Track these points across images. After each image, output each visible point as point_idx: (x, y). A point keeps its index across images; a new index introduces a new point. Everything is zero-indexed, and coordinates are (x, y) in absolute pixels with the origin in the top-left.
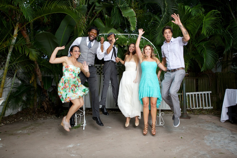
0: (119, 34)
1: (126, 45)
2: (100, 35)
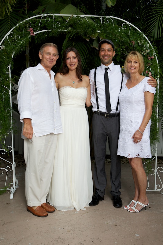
0: (82, 16)
1: (95, 37)
2: (45, 17)
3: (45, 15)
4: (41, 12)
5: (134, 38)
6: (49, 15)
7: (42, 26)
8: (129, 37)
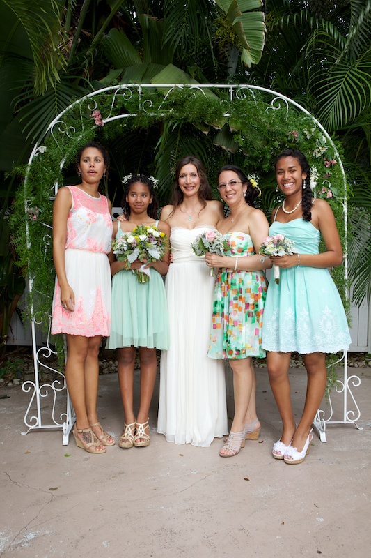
0: (193, 86)
1: (219, 126)
2: (123, 90)
3: (124, 86)
4: (116, 81)
5: (296, 126)
6: (130, 85)
7: (117, 107)
8: (287, 124)
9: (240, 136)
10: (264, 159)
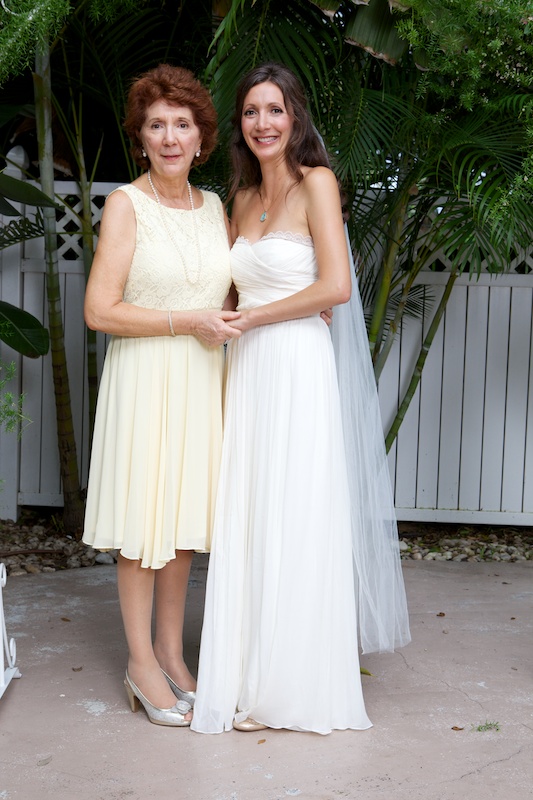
9: (410, 24)
10: (465, 78)
